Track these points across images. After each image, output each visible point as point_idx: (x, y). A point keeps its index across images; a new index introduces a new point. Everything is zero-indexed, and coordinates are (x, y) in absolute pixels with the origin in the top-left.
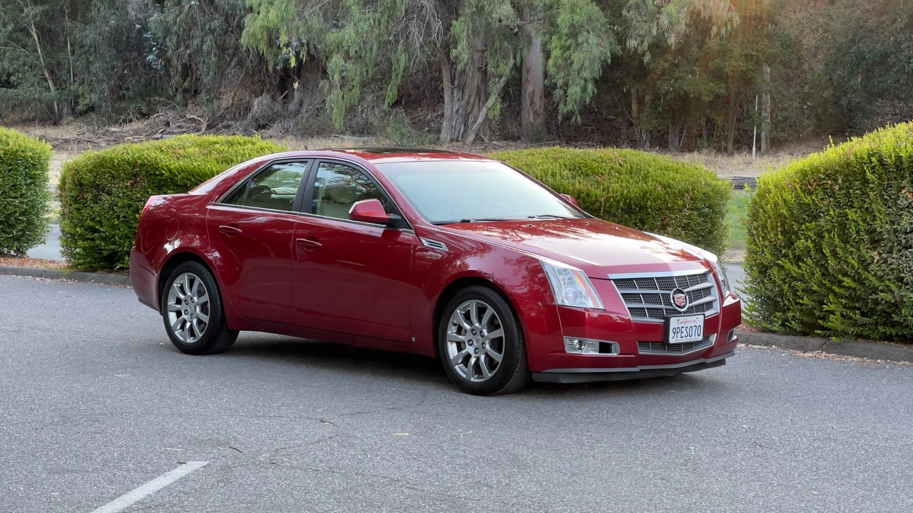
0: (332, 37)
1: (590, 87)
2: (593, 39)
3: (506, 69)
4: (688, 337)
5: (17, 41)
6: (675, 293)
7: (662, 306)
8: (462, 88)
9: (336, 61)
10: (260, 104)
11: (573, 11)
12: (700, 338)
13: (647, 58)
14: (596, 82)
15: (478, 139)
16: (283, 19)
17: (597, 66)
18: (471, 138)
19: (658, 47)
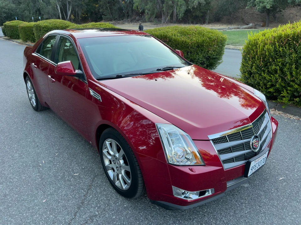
0: (146, 7)
1: (183, 14)
2: (184, 7)
3: (171, 12)
4: (258, 167)
5: (106, 9)
7: (245, 151)
8: (165, 15)
9: (146, 11)
10: (137, 18)
11: (181, 2)
13: (191, 10)
14: (184, 14)
15: (167, 23)
16: (139, 4)
17: (184, 11)
18: (166, 23)
19: (193, 8)
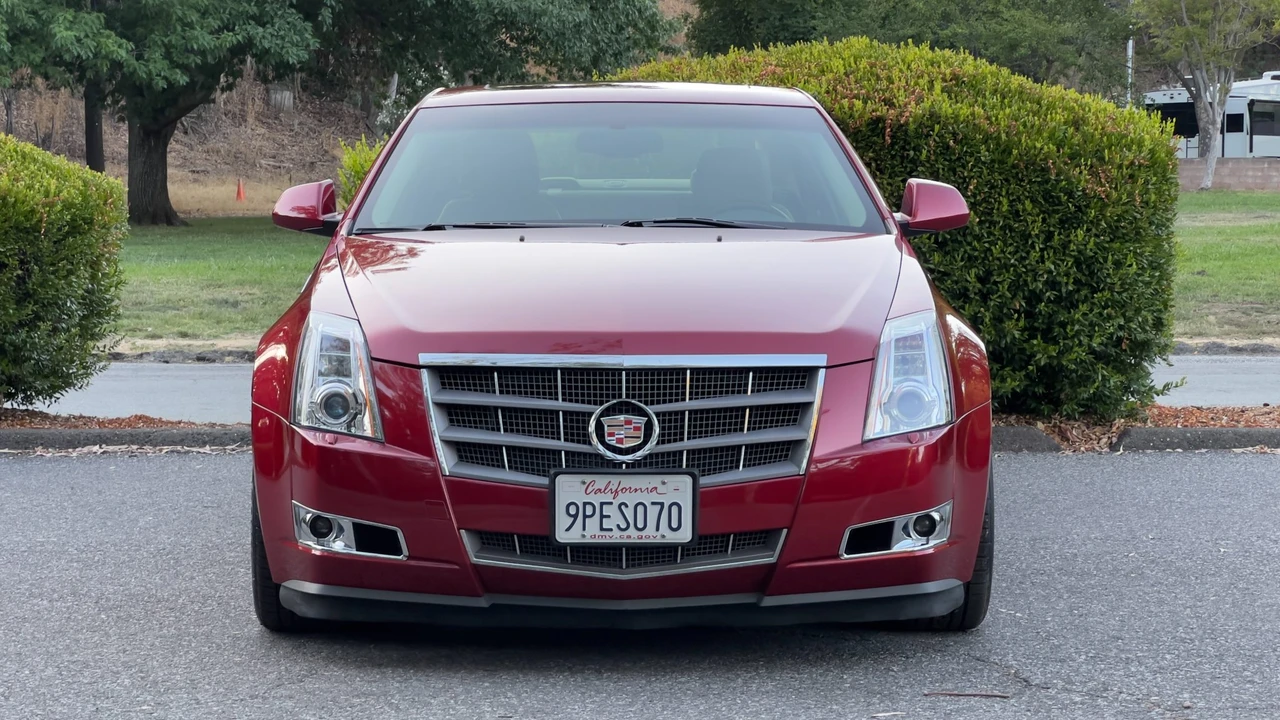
4: (632, 531)
6: (606, 413)
7: (561, 444)
12: (685, 535)
